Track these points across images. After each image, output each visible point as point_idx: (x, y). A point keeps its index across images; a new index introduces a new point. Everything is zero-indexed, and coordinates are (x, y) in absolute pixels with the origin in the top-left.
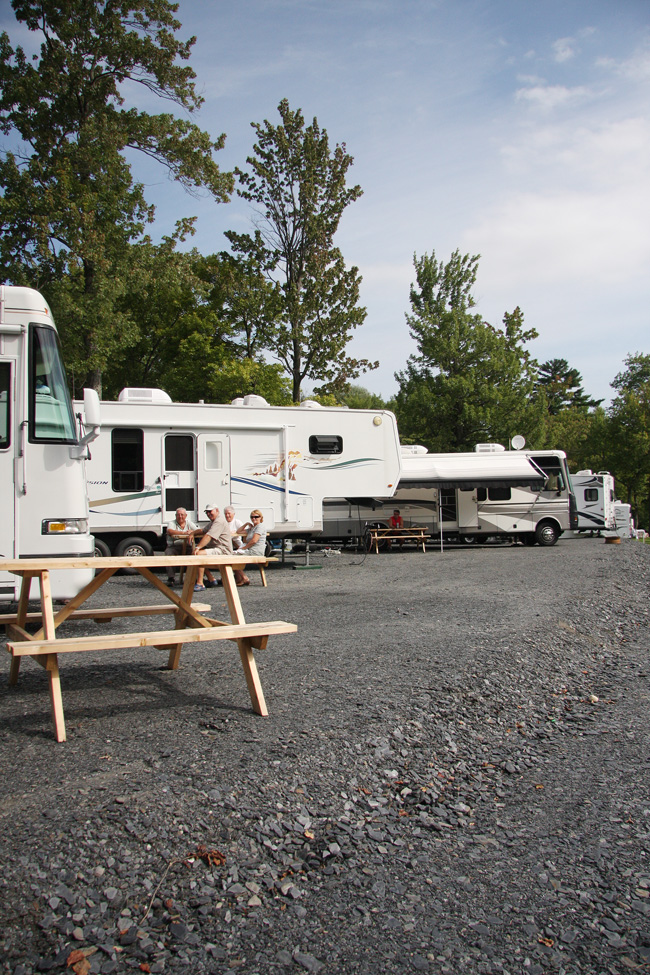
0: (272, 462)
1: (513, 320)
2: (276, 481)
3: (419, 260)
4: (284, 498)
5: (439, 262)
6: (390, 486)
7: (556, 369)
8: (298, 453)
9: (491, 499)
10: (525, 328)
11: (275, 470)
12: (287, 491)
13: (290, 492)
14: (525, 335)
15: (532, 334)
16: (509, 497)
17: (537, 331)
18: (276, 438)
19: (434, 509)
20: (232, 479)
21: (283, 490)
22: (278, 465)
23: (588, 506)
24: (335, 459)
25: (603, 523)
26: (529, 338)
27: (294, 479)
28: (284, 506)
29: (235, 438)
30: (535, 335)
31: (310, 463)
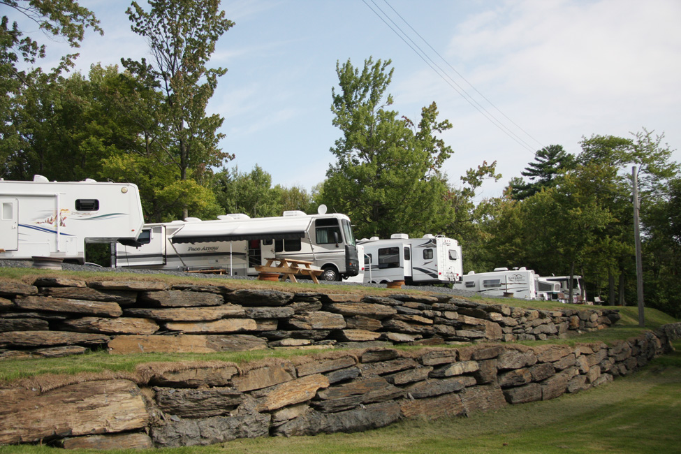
0: (49, 215)
1: (429, 113)
2: (52, 227)
3: (341, 67)
4: (57, 236)
5: (354, 69)
6: (133, 230)
7: (551, 155)
8: (67, 210)
9: (286, 251)
10: (439, 119)
11: (51, 220)
12: (59, 233)
13: (61, 234)
14: (440, 126)
15: (446, 125)
16: (299, 249)
17: (450, 122)
18: (52, 201)
19: (244, 258)
20: (19, 225)
21: (56, 232)
22: (54, 217)
23: (426, 263)
24: (93, 213)
25: (437, 277)
26: (444, 128)
27: (64, 226)
28: (57, 242)
29: (21, 200)
30: (450, 126)
31: (76, 216)
